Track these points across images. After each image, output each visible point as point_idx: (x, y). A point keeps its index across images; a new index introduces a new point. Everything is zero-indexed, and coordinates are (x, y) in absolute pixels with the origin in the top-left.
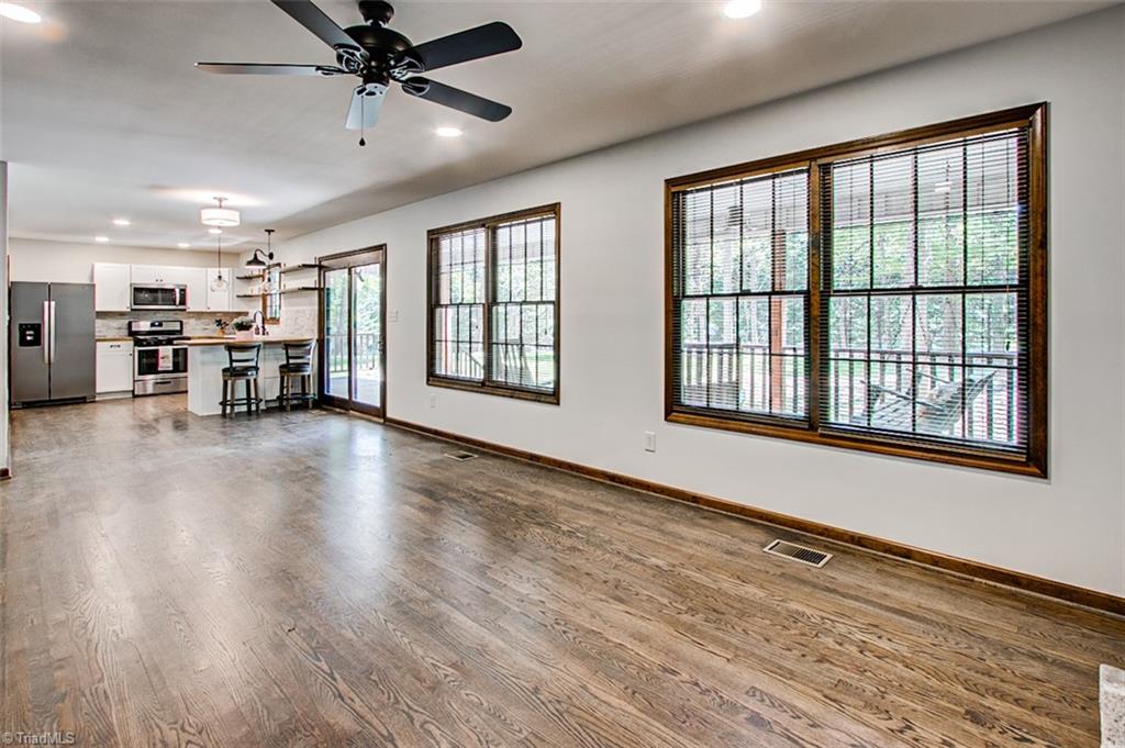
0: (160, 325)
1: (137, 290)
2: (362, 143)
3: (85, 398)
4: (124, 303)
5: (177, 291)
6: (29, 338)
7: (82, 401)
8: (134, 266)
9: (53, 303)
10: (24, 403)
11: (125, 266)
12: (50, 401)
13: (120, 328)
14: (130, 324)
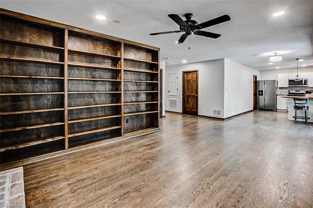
0: (299, 91)
1: (290, 81)
2: (189, 48)
3: (273, 110)
4: (287, 85)
5: (303, 80)
6: (261, 94)
7: (272, 110)
8: (289, 74)
9: (265, 85)
10: (259, 109)
11: (286, 74)
12: (265, 109)
13: (287, 92)
14: (289, 91)
